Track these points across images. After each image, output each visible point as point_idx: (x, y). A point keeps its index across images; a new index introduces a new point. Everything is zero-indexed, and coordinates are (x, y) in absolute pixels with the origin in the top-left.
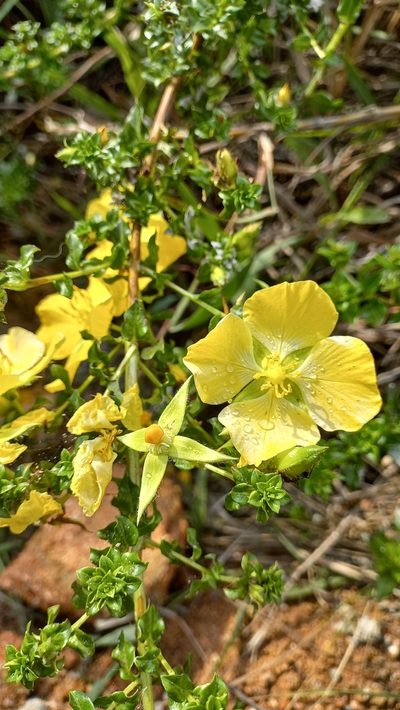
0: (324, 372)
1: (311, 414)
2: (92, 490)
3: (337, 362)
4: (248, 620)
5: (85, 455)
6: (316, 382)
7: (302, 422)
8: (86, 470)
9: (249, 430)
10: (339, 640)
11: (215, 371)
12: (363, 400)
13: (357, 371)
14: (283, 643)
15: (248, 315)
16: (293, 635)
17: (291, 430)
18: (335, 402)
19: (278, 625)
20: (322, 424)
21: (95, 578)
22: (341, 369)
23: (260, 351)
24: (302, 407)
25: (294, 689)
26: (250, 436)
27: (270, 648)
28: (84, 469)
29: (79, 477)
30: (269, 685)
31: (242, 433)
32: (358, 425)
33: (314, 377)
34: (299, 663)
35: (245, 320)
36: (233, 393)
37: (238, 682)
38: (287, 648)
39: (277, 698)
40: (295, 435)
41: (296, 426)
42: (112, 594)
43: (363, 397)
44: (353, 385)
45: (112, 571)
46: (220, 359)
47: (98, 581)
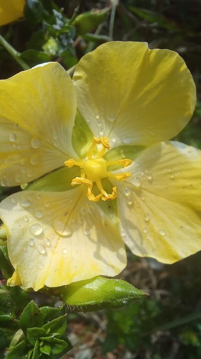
0: (150, 182)
1: (122, 229)
3: (171, 173)
6: (139, 192)
7: (109, 238)
9: (38, 232)
11: (12, 140)
12: (188, 227)
13: (194, 192)
15: (79, 78)
17: (93, 248)
18: (152, 222)
20: (130, 244)
22: (174, 183)
23: (82, 133)
24: (114, 220)
26: (38, 242)
31: (28, 236)
32: (175, 257)
33: (137, 185)
35: (75, 83)
36: (31, 176)
40: (97, 255)
41: (100, 242)
43: (190, 225)
44: (181, 207)
46: (23, 125)
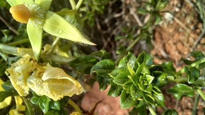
2: (65, 85)
4: (157, 55)
5: (35, 84)
8: (46, 85)
10: (170, 26)
14: (167, 45)
16: (165, 41)
19: (161, 45)
21: (132, 92)
25: (183, 45)
27: (168, 50)
28: (44, 87)
29: (49, 92)
30: (180, 53)
34: (175, 41)
37: (177, 63)
38: (169, 44)
39: (185, 51)
42: (151, 78)
45: (130, 75)
47: (136, 89)
